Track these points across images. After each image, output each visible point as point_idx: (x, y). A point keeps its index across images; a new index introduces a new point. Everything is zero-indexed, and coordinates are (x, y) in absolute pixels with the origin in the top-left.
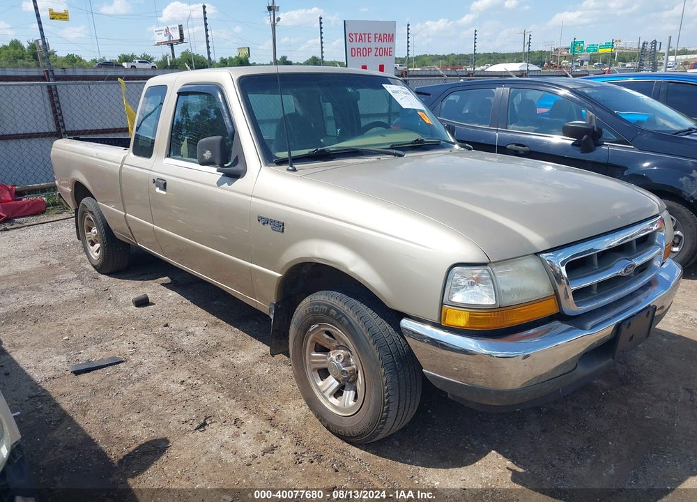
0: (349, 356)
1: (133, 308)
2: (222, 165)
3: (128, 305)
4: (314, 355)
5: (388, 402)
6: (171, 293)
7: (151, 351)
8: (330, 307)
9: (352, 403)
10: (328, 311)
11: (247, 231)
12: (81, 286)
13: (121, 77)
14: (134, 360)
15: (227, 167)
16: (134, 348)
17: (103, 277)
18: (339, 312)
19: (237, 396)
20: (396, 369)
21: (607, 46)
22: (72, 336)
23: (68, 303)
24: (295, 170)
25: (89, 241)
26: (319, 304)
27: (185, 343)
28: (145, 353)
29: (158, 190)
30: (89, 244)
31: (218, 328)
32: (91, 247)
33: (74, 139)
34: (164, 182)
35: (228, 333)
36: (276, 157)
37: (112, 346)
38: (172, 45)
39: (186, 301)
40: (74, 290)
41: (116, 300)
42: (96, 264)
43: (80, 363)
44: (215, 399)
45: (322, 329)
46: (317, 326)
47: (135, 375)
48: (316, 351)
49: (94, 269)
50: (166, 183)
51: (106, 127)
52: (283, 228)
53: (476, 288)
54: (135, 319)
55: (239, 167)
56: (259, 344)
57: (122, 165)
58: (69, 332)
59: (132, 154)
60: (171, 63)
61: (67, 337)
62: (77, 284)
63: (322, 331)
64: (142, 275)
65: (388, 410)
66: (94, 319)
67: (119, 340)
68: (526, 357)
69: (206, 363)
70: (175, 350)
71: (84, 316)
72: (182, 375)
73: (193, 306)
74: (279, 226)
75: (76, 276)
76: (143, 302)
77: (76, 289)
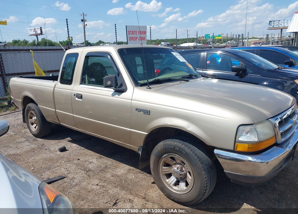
0: (182, 168)
1: (59, 153)
2: (115, 87)
3: (56, 151)
4: (164, 168)
5: (207, 186)
6: (74, 145)
7: (76, 171)
8: (175, 146)
9: (185, 188)
10: (174, 148)
11: (129, 115)
12: (30, 144)
13: (32, 50)
14: (71, 176)
15: (117, 88)
16: (68, 171)
17: (38, 139)
18: (180, 148)
19: (125, 189)
20: (209, 171)
21: (219, 36)
22: (35, 167)
23: (27, 152)
24: (150, 88)
25: (31, 123)
26: (169, 145)
27: (90, 167)
28: (74, 173)
29: (77, 99)
30: (30, 124)
31: (102, 159)
32: (32, 126)
33: (20, 77)
34: (81, 95)
35: (108, 161)
36: (139, 83)
37: (56, 171)
38: (37, 36)
39: (82, 148)
40: (27, 146)
41: (49, 150)
42: (35, 133)
43: (45, 179)
44: (116, 191)
45: (169, 156)
46: (167, 155)
47: (74, 183)
48: (165, 166)
49: (33, 136)
50: (82, 96)
51: (24, 72)
52: (150, 113)
53: (249, 135)
54: (63, 158)
55: (123, 88)
56: (124, 165)
57: (54, 89)
58: (33, 165)
59: (59, 83)
60: (37, 44)
61: (33, 168)
62: (27, 143)
63: (169, 157)
64: (57, 137)
65: (206, 189)
66: (43, 159)
67: (59, 168)
68: (267, 163)
69: (104, 175)
70: (88, 171)
71: (37, 158)
72: (96, 182)
73: (86, 150)
74: (147, 112)
75: (25, 139)
76: (63, 150)
77: (28, 145)
